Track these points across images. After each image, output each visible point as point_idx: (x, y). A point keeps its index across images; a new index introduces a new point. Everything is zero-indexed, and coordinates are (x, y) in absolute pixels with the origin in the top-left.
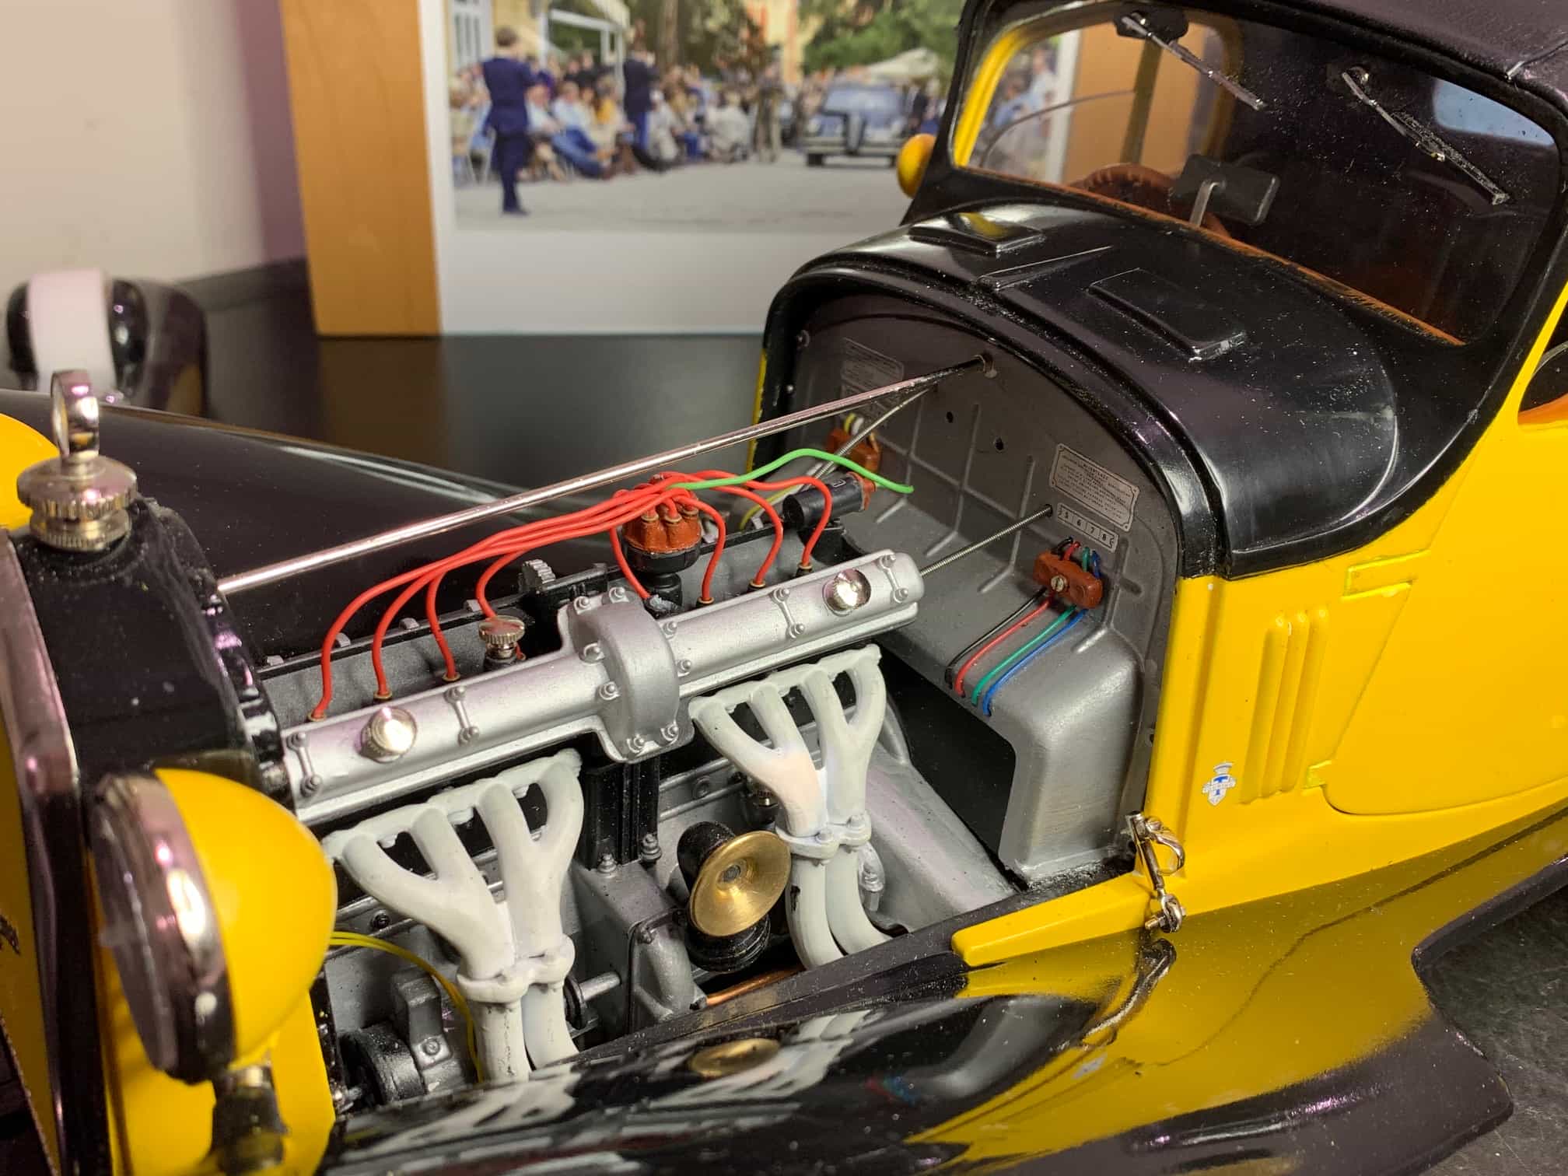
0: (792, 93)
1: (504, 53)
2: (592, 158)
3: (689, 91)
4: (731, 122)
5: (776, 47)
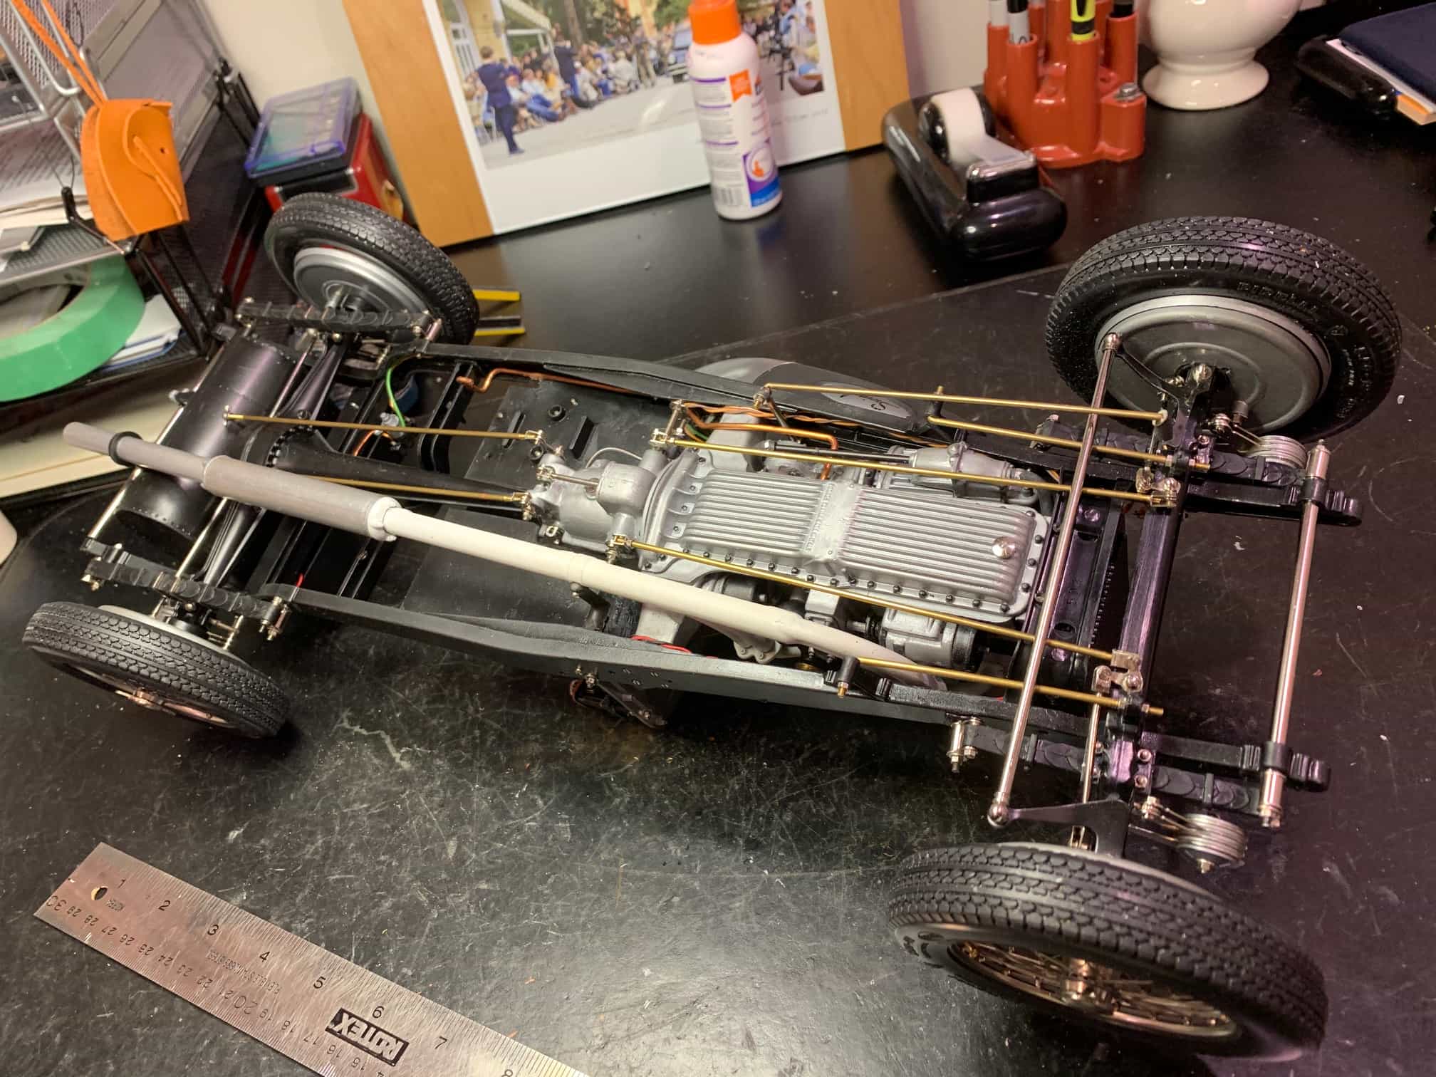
0: (654, 43)
1: (488, 61)
2: (550, 110)
3: (595, 57)
4: (623, 69)
5: (638, 18)
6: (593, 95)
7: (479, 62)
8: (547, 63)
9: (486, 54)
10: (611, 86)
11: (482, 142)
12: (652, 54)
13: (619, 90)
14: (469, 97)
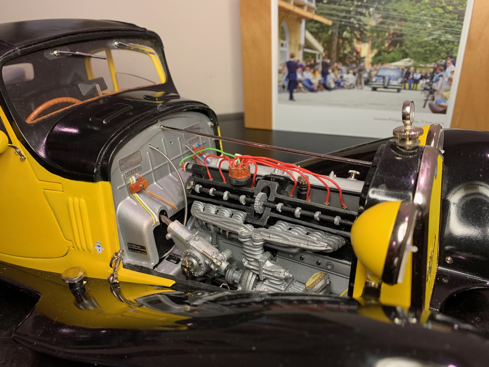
0: (368, 70)
1: (292, 60)
2: (312, 87)
3: (339, 70)
4: (350, 78)
5: (364, 58)
6: (333, 85)
7: (288, 59)
8: (317, 67)
9: (292, 56)
10: (342, 84)
11: (280, 92)
12: (365, 75)
13: (345, 86)
14: (280, 72)
